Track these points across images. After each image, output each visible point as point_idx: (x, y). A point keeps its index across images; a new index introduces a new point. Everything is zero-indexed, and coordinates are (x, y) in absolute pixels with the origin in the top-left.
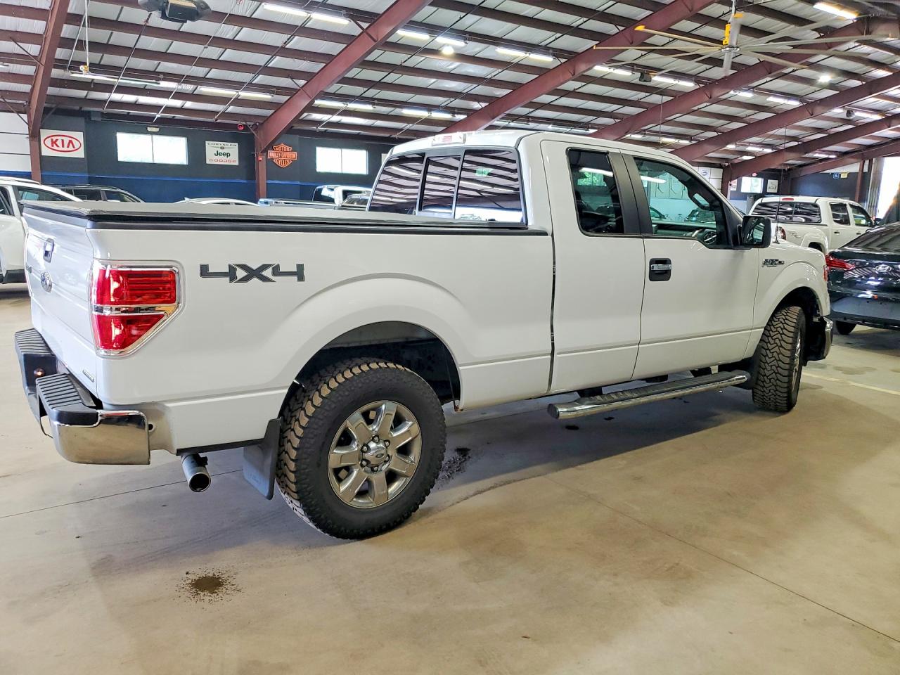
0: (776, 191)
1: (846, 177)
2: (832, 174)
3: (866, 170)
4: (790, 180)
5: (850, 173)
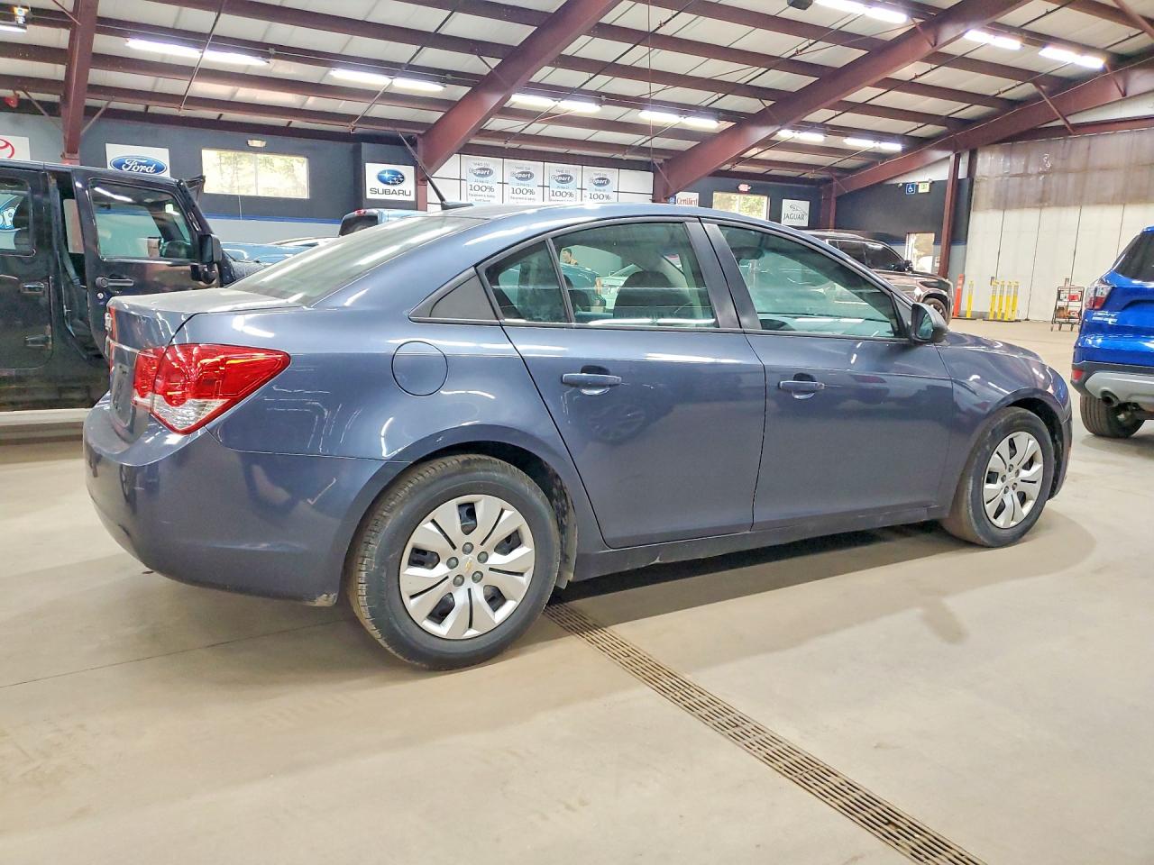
0: (805, 224)
1: (927, 190)
2: (904, 184)
3: (962, 174)
4: (833, 200)
5: (933, 182)
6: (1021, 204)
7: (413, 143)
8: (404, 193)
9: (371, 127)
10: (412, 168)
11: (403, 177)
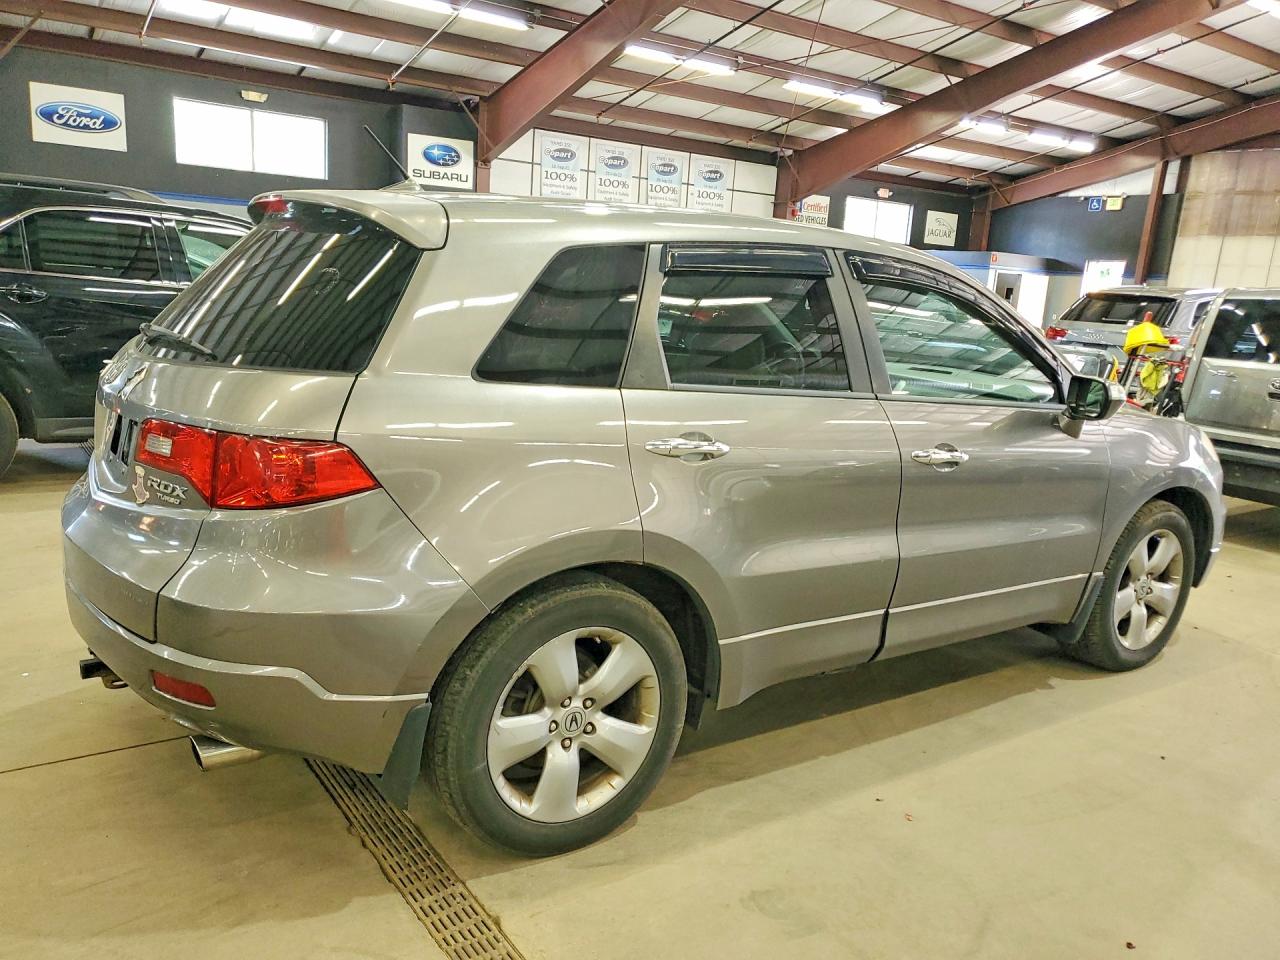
0: (951, 242)
1: (1119, 207)
2: (1086, 199)
3: (1169, 188)
4: (988, 214)
5: (1128, 197)
6: (1248, 229)
7: (475, 109)
8: (459, 178)
9: (419, 82)
10: (472, 143)
11: (458, 157)
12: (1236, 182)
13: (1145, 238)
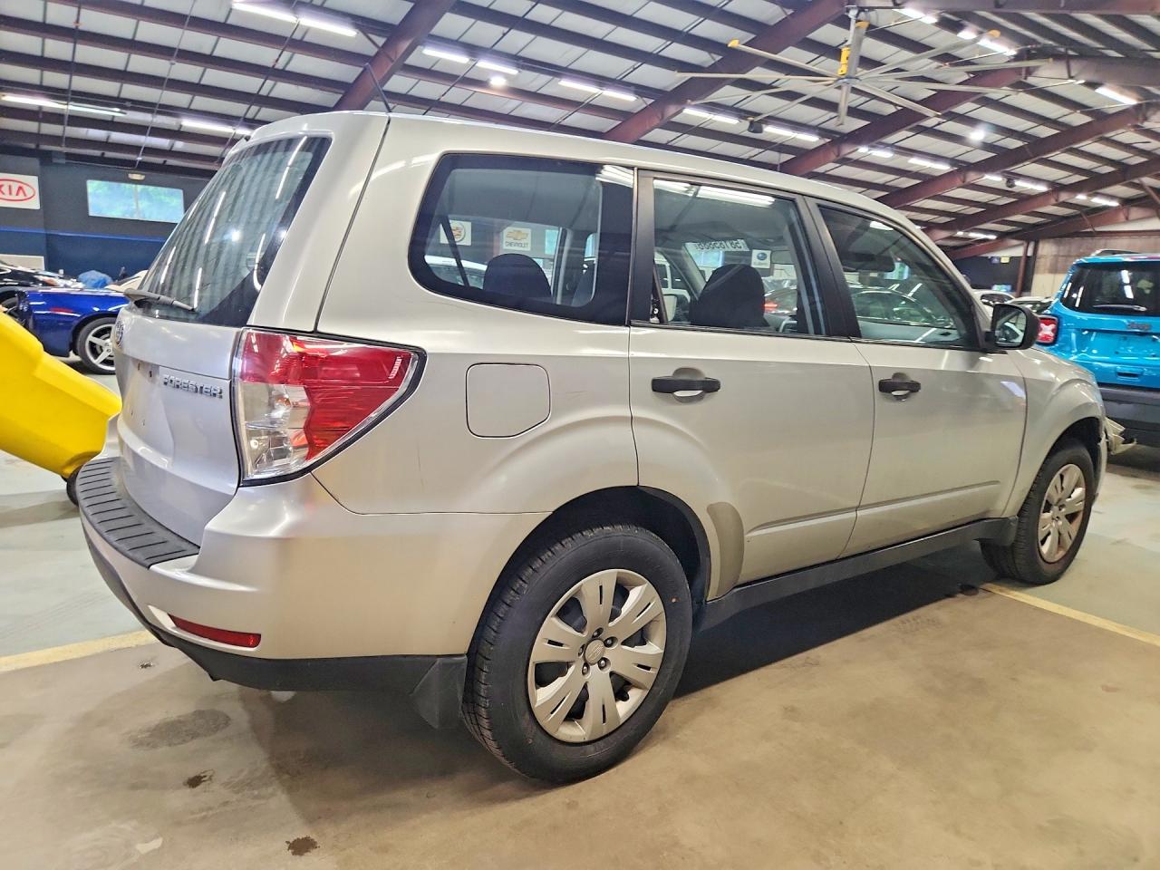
12: (1059, 251)
13: (1021, 275)
